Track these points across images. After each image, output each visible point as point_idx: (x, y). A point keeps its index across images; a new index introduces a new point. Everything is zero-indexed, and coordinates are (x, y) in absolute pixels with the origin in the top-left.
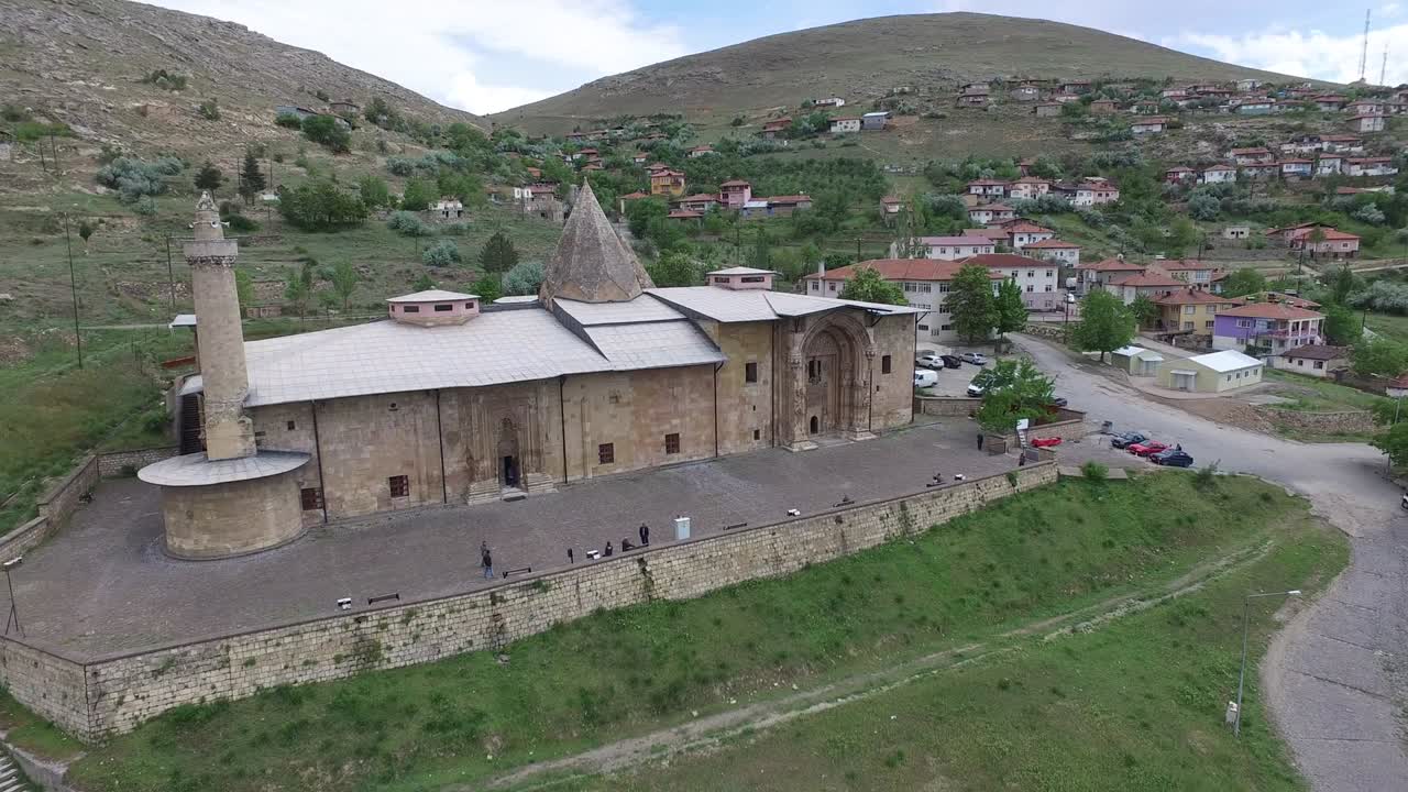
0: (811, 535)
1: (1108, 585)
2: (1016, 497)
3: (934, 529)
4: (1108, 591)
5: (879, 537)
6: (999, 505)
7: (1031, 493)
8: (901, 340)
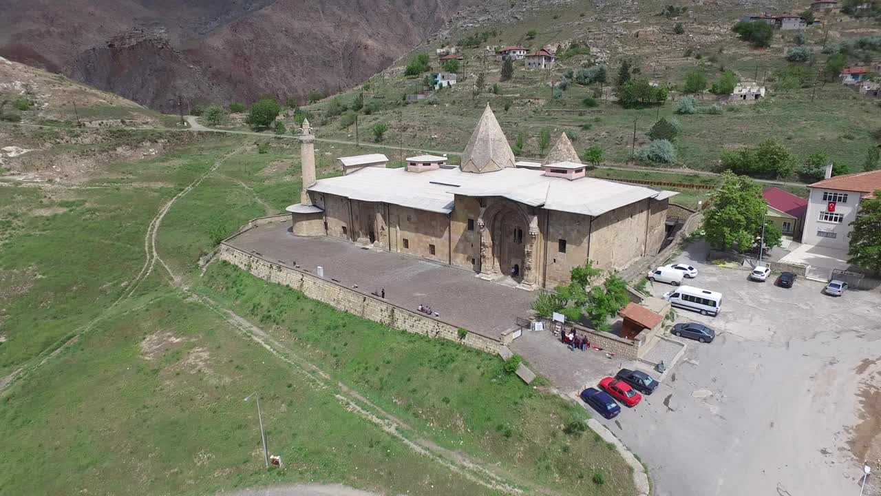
0: (352, 298)
1: (416, 415)
2: (458, 346)
3: (404, 332)
4: (412, 418)
5: (378, 319)
6: (444, 343)
7: (470, 350)
8: (576, 232)
